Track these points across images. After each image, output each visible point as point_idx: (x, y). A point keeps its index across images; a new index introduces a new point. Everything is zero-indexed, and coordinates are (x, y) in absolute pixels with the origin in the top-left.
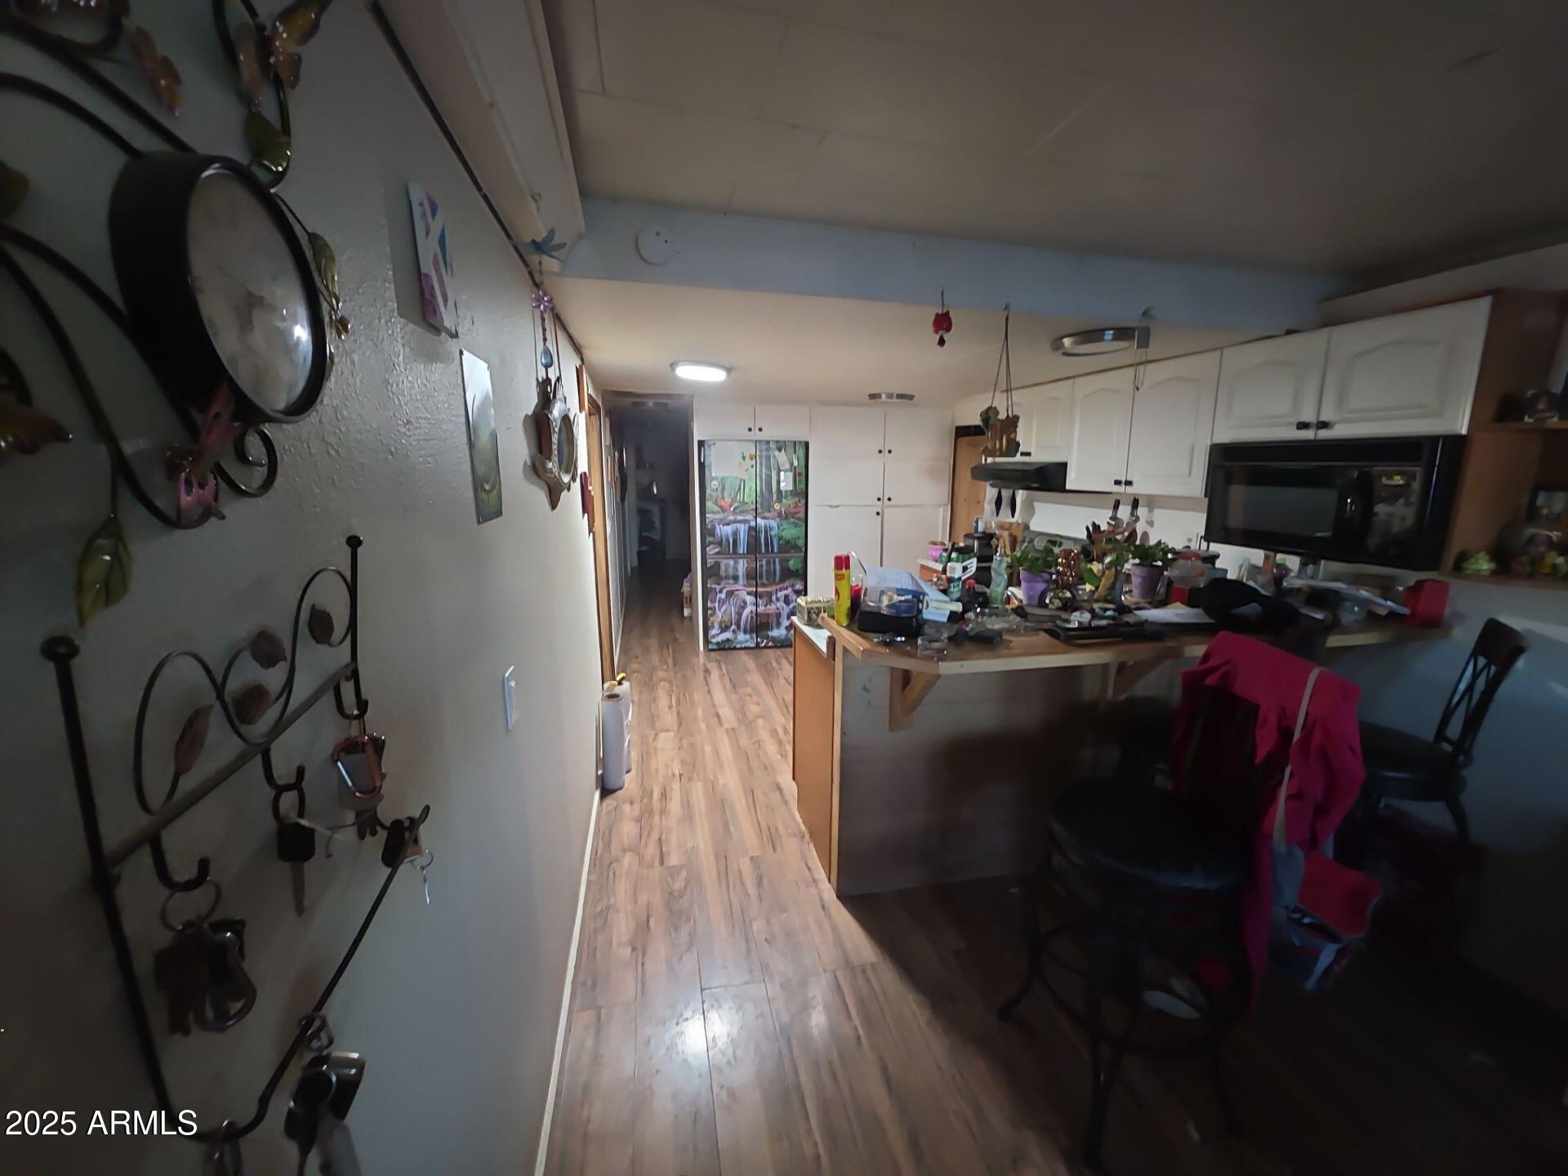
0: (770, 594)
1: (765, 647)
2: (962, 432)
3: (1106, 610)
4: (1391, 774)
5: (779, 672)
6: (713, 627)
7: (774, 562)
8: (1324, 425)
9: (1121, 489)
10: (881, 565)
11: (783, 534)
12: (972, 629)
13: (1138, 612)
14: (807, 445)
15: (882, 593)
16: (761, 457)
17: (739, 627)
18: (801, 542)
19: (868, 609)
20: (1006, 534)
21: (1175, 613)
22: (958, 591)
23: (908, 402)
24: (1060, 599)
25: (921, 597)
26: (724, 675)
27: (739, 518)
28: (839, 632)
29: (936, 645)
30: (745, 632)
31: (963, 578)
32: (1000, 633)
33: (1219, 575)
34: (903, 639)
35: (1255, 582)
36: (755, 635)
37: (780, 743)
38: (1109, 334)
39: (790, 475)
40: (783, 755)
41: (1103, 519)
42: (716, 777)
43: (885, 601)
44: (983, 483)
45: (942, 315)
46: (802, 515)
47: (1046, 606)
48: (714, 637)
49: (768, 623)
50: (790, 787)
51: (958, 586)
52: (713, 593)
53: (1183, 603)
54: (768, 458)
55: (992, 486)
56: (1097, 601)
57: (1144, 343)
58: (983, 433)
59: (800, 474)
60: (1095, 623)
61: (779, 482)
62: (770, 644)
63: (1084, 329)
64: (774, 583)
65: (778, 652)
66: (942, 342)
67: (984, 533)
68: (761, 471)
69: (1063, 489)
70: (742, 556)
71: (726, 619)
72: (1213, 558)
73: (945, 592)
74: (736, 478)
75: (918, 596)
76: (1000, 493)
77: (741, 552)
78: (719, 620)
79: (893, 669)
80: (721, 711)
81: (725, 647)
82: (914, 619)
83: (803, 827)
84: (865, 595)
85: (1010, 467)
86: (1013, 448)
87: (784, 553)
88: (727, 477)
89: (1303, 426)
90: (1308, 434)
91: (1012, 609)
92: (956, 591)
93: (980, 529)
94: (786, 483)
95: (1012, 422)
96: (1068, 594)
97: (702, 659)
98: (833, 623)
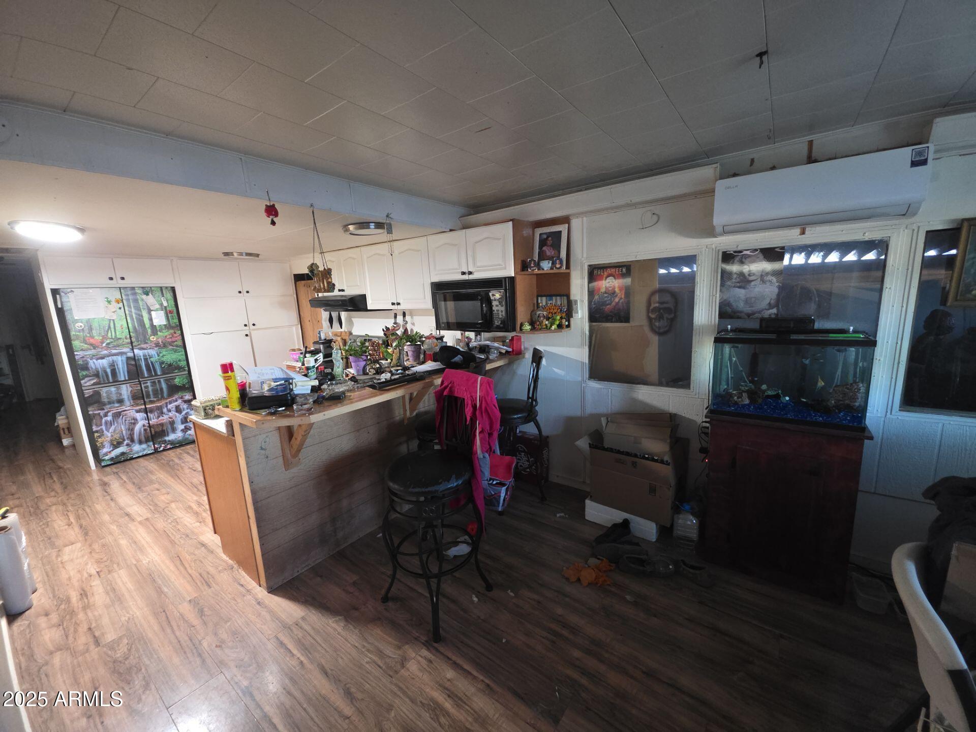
0: (160, 409)
1: (164, 450)
2: (299, 278)
3: (398, 370)
4: (516, 416)
5: (183, 465)
6: (103, 447)
7: (159, 382)
8: (470, 273)
9: (395, 307)
10: (256, 366)
11: (164, 359)
12: (327, 394)
13: (412, 369)
14: (173, 290)
15: (262, 383)
16: (128, 300)
17: (132, 440)
18: (183, 363)
19: (253, 395)
20: (339, 339)
21: (430, 366)
22: (314, 374)
23: (257, 258)
24: (374, 369)
25: (291, 381)
26: (125, 482)
27: (114, 351)
28: (235, 415)
29: (306, 407)
30: (140, 442)
31: (316, 366)
32: (343, 393)
33: (444, 344)
34: (284, 408)
35: (460, 346)
36: (151, 443)
37: (197, 514)
38: (372, 226)
39: (162, 313)
40: (202, 521)
41: (390, 323)
42: (138, 561)
43: (266, 388)
44: (318, 309)
45: (270, 206)
46: (180, 343)
47: (367, 374)
48: (106, 454)
49: (163, 431)
50: (213, 539)
51: (314, 371)
52: (97, 417)
53: (431, 361)
54: (136, 301)
55: (325, 310)
56: (393, 367)
57: (390, 231)
58: (311, 279)
59: (171, 312)
60: (393, 378)
61: (151, 320)
62: (169, 446)
63: (358, 221)
64: (163, 398)
65: (178, 450)
66: (273, 223)
67: (325, 339)
68: (131, 312)
69: (366, 310)
70: (124, 382)
71: (117, 436)
72: (441, 338)
73: (306, 375)
74: (103, 319)
75: (288, 381)
76: (330, 315)
77: (123, 379)
78: (109, 439)
79: (279, 428)
80: (130, 510)
81: (120, 461)
82: (289, 395)
83: (231, 562)
84: (250, 388)
85: (334, 299)
86: (331, 287)
87: (167, 374)
88: (94, 319)
89: (463, 273)
90: (466, 277)
91: (349, 379)
92: (313, 374)
93: (323, 338)
94: (159, 319)
95: (328, 273)
96: (378, 366)
97: (95, 477)
98: (228, 410)
